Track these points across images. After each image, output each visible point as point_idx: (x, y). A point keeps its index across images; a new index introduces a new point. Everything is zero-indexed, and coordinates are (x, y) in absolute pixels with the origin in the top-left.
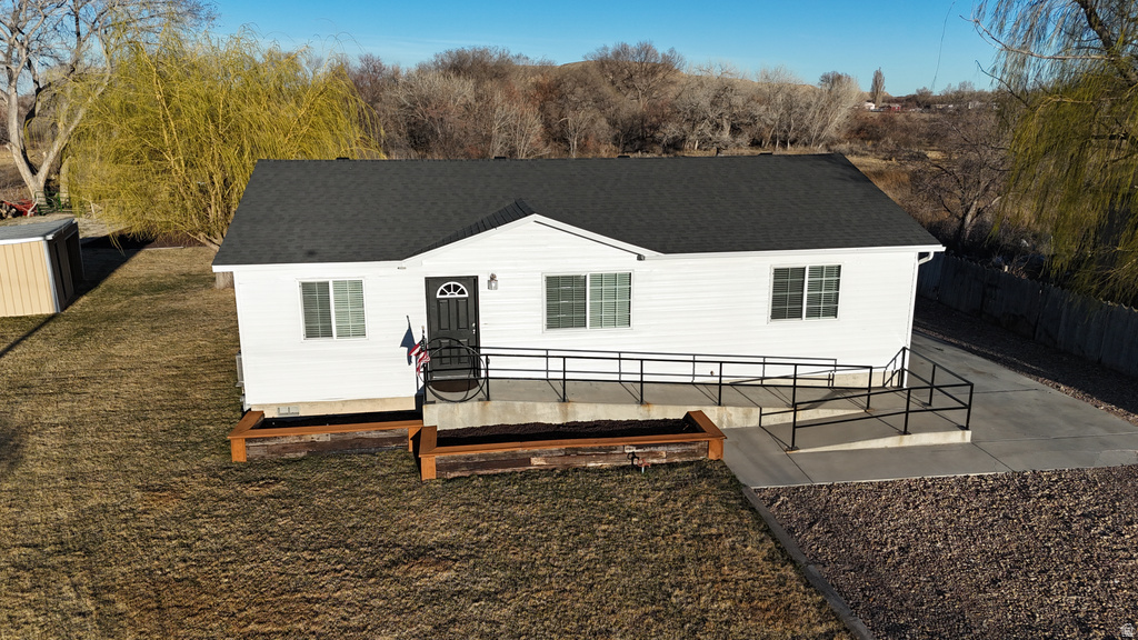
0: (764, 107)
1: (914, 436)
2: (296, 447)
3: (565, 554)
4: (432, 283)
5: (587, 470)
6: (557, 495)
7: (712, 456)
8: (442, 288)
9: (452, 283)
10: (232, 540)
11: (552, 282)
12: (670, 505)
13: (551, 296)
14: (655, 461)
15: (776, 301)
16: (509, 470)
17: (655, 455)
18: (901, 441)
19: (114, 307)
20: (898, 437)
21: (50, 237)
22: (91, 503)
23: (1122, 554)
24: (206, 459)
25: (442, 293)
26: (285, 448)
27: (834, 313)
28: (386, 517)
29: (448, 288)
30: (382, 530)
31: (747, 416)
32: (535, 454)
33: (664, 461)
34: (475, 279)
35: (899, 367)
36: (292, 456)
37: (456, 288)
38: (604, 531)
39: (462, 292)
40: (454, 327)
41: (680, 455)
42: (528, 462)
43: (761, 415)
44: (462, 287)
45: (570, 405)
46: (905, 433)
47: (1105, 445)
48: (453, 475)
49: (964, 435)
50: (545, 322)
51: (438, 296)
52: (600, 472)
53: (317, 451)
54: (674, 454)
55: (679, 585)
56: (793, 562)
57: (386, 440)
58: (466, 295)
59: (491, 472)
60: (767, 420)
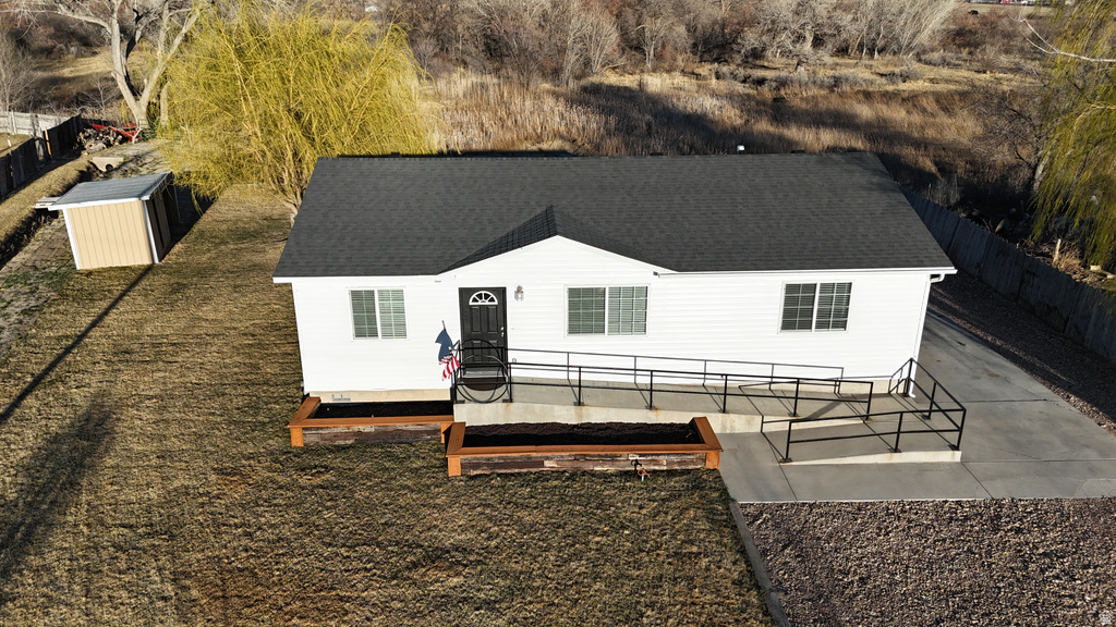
0: (850, 17)
1: (904, 454)
2: (346, 436)
3: (559, 566)
4: (465, 293)
5: (593, 474)
6: (562, 500)
7: (709, 465)
8: (474, 296)
9: (483, 292)
10: (286, 532)
11: (573, 293)
12: (660, 519)
13: (572, 305)
14: (657, 468)
15: (787, 313)
16: (525, 470)
17: (656, 463)
18: (891, 458)
19: (204, 258)
20: (889, 455)
21: (146, 198)
22: (177, 483)
23: (1067, 601)
24: (271, 442)
25: (475, 300)
26: (336, 436)
27: (844, 325)
28: (414, 515)
29: (480, 296)
30: (410, 528)
31: (749, 423)
32: (547, 458)
33: (665, 468)
34: (504, 290)
35: (905, 376)
36: (342, 443)
37: (487, 296)
38: (598, 543)
39: (492, 300)
40: (484, 330)
41: (680, 463)
42: (542, 464)
43: (763, 422)
44: (492, 295)
45: (584, 408)
46: (896, 450)
47: (1093, 471)
48: (475, 473)
49: (953, 455)
50: (567, 328)
51: (471, 303)
52: (605, 476)
53: (363, 441)
54: (674, 463)
55: (651, 605)
56: (758, 588)
57: (421, 432)
58: (496, 303)
59: (509, 471)
60: (768, 428)
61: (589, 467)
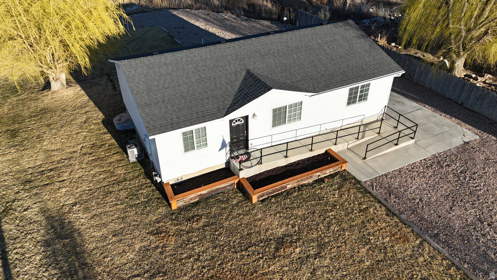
1: (399, 145)
2: (195, 198)
3: (328, 230)
4: (231, 121)
6: (305, 201)
7: (343, 169)
8: (234, 121)
11: (275, 110)
12: (344, 197)
13: (274, 116)
14: (325, 175)
15: (349, 99)
16: (280, 192)
17: (325, 173)
23: (478, 188)
24: (159, 210)
25: (234, 123)
26: (191, 199)
27: (366, 99)
28: (255, 226)
29: (236, 121)
30: (259, 233)
31: (344, 146)
32: (288, 184)
33: (328, 174)
34: (247, 116)
36: (194, 201)
37: (239, 120)
38: (332, 215)
39: (241, 121)
40: (238, 134)
42: (286, 187)
44: (242, 119)
45: (289, 158)
47: (451, 135)
48: (262, 199)
49: (412, 141)
50: (271, 125)
51: (233, 125)
52: (310, 185)
53: (202, 197)
54: (331, 172)
55: (369, 234)
56: (396, 215)
57: (226, 186)
58: (243, 122)
59: (274, 194)
60: (349, 146)
61: (302, 183)
